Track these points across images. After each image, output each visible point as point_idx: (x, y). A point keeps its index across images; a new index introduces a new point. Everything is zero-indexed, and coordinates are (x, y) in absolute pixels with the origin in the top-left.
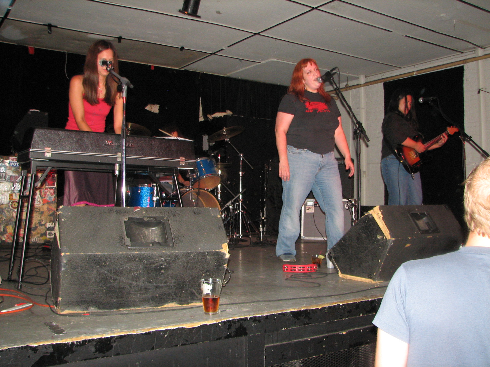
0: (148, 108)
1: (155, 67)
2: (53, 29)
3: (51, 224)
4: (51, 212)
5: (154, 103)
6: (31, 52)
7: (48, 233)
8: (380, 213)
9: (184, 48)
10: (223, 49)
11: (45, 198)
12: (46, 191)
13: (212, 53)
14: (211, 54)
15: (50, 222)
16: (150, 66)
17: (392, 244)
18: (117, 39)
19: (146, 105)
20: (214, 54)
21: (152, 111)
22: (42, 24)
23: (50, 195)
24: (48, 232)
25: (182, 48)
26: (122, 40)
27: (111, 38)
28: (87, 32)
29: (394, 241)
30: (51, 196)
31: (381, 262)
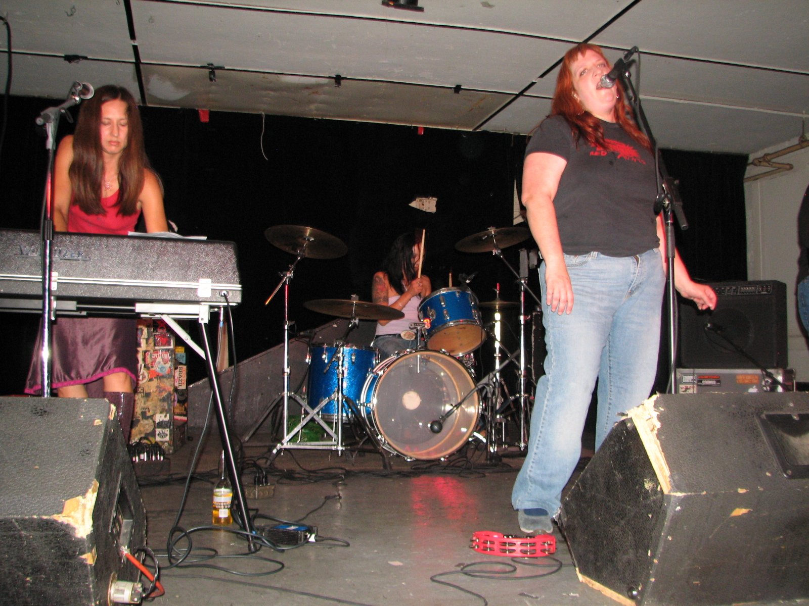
0: (414, 204)
1: (425, 129)
2: (217, 72)
3: (163, 415)
4: (165, 394)
5: (426, 194)
6: (205, 119)
7: (157, 433)
8: (655, 414)
9: (462, 87)
10: (533, 84)
11: (153, 369)
12: (155, 355)
13: (517, 93)
14: (517, 96)
15: (161, 412)
16: (417, 128)
17: (678, 508)
18: (333, 81)
19: (412, 199)
20: (521, 94)
21: (424, 210)
22: (199, 65)
23: (162, 363)
24: (158, 431)
25: (458, 89)
26: (343, 82)
27: (323, 79)
28: (276, 72)
29: (682, 501)
30: (165, 366)
31: (653, 556)
